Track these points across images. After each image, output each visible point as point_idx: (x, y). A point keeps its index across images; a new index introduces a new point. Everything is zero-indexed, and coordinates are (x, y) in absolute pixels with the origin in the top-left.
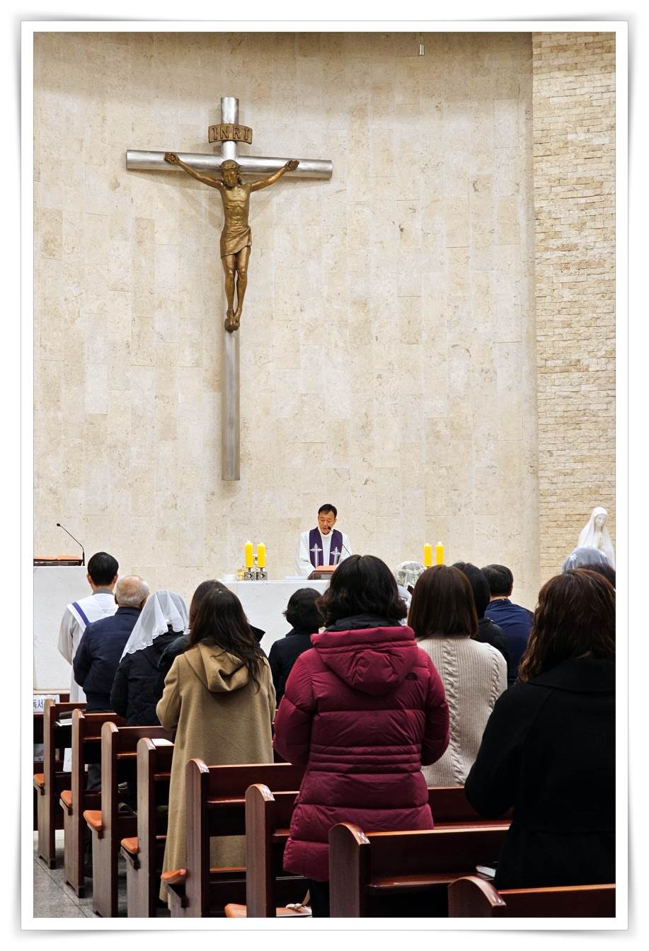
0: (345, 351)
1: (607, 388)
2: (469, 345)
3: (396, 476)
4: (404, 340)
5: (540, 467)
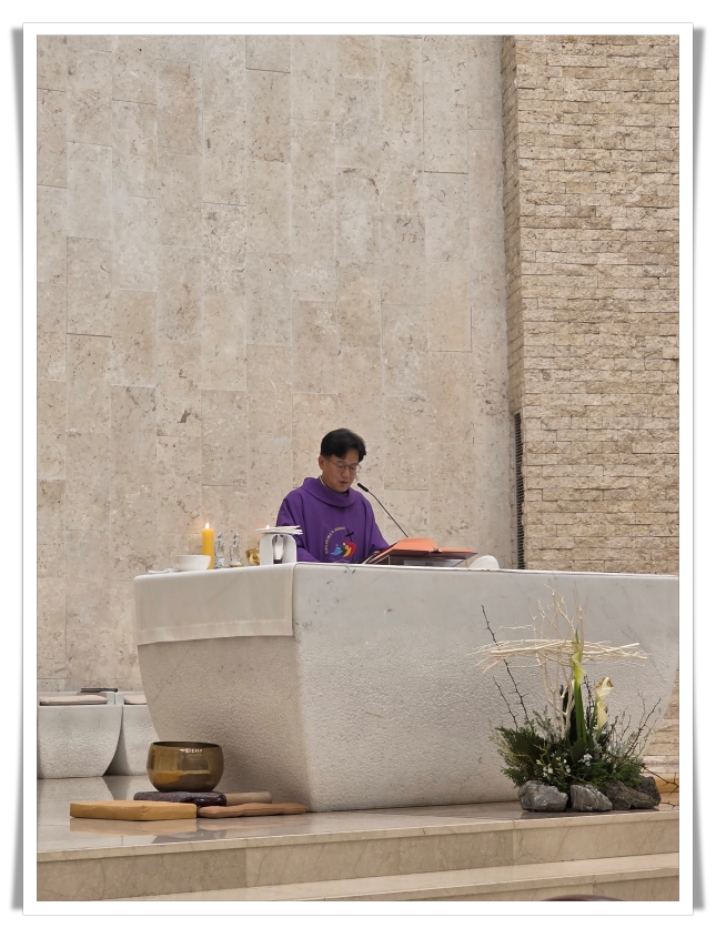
0: (151, 161)
1: (645, 261)
2: (374, 172)
3: (239, 407)
4: (257, 152)
5: (526, 400)
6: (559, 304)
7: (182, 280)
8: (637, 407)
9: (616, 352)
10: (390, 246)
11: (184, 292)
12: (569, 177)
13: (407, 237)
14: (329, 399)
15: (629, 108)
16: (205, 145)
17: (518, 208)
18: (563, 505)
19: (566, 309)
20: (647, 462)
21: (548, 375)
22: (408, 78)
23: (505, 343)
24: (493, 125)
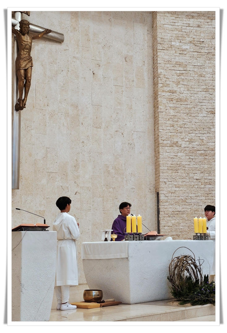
0: (68, 128)
2: (123, 131)
3: (89, 191)
4: (94, 126)
5: (161, 189)
6: (169, 165)
7: (75, 158)
8: (188, 191)
9: (182, 177)
10: (127, 150)
11: (76, 161)
12: (171, 134)
13: (131, 148)
14: (112, 189)
15: (185, 117)
16: (81, 124)
17: (159, 141)
18: (169, 215)
19: (170, 167)
20: (190, 205)
21: (166, 183)
22: (131, 108)
23: (154, 175)
24: (152, 120)
